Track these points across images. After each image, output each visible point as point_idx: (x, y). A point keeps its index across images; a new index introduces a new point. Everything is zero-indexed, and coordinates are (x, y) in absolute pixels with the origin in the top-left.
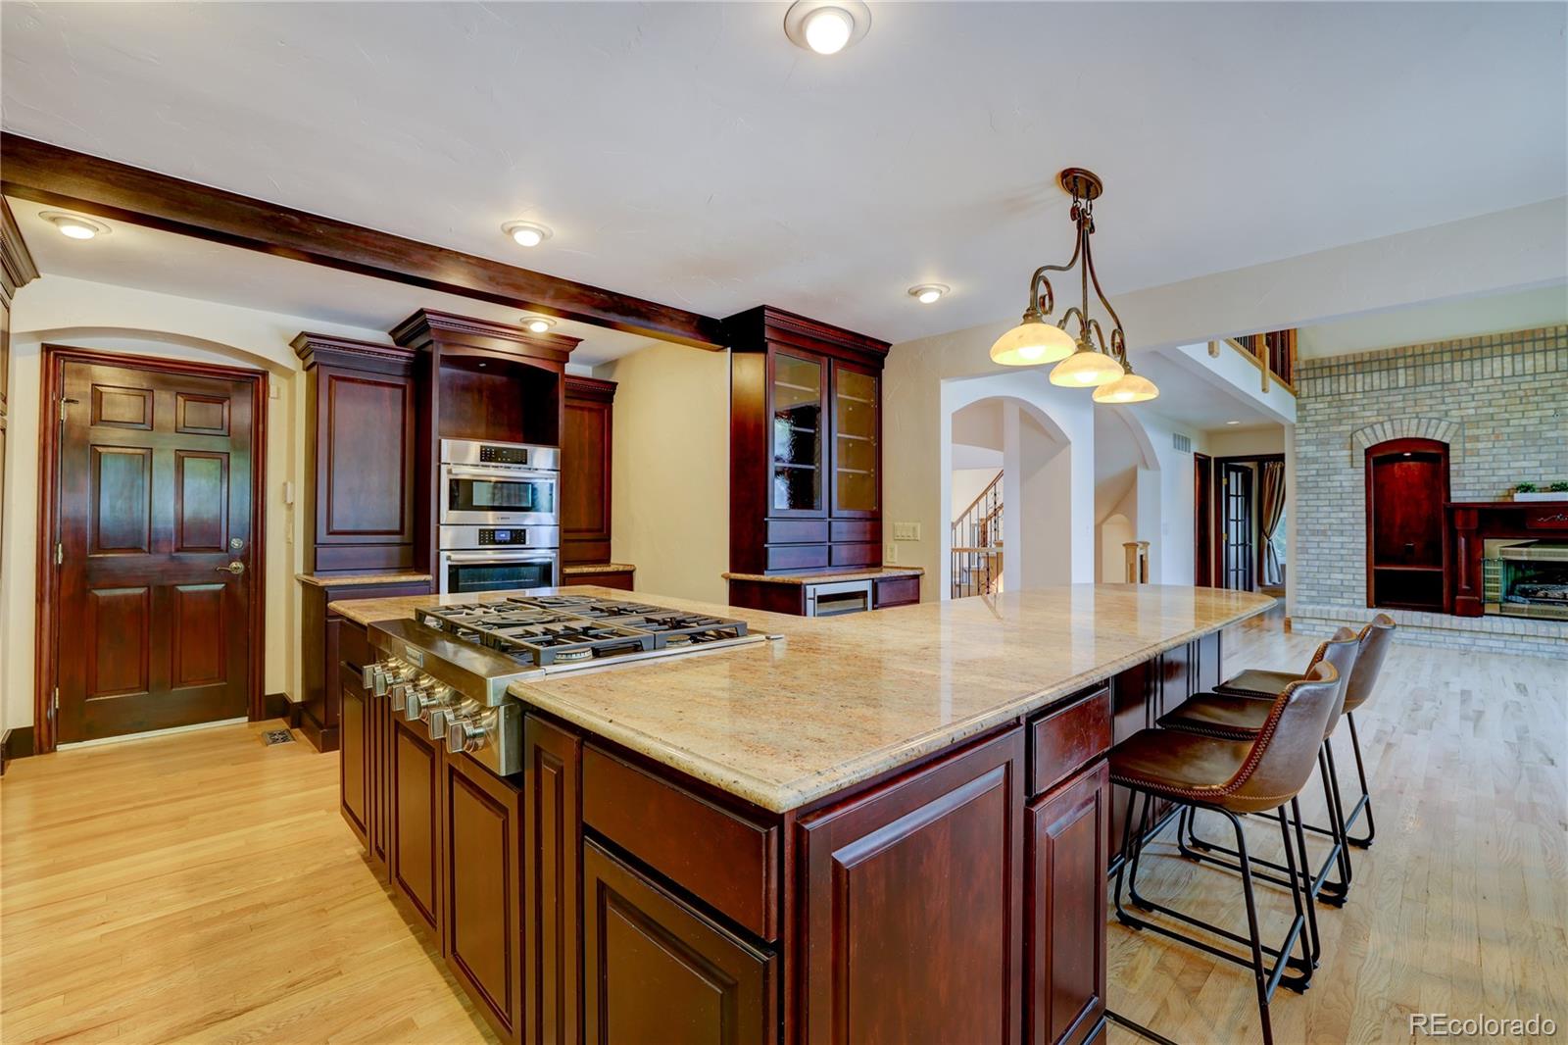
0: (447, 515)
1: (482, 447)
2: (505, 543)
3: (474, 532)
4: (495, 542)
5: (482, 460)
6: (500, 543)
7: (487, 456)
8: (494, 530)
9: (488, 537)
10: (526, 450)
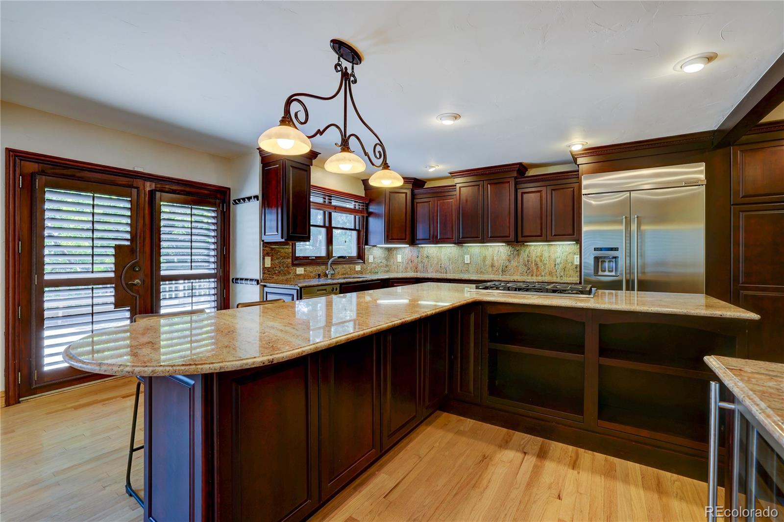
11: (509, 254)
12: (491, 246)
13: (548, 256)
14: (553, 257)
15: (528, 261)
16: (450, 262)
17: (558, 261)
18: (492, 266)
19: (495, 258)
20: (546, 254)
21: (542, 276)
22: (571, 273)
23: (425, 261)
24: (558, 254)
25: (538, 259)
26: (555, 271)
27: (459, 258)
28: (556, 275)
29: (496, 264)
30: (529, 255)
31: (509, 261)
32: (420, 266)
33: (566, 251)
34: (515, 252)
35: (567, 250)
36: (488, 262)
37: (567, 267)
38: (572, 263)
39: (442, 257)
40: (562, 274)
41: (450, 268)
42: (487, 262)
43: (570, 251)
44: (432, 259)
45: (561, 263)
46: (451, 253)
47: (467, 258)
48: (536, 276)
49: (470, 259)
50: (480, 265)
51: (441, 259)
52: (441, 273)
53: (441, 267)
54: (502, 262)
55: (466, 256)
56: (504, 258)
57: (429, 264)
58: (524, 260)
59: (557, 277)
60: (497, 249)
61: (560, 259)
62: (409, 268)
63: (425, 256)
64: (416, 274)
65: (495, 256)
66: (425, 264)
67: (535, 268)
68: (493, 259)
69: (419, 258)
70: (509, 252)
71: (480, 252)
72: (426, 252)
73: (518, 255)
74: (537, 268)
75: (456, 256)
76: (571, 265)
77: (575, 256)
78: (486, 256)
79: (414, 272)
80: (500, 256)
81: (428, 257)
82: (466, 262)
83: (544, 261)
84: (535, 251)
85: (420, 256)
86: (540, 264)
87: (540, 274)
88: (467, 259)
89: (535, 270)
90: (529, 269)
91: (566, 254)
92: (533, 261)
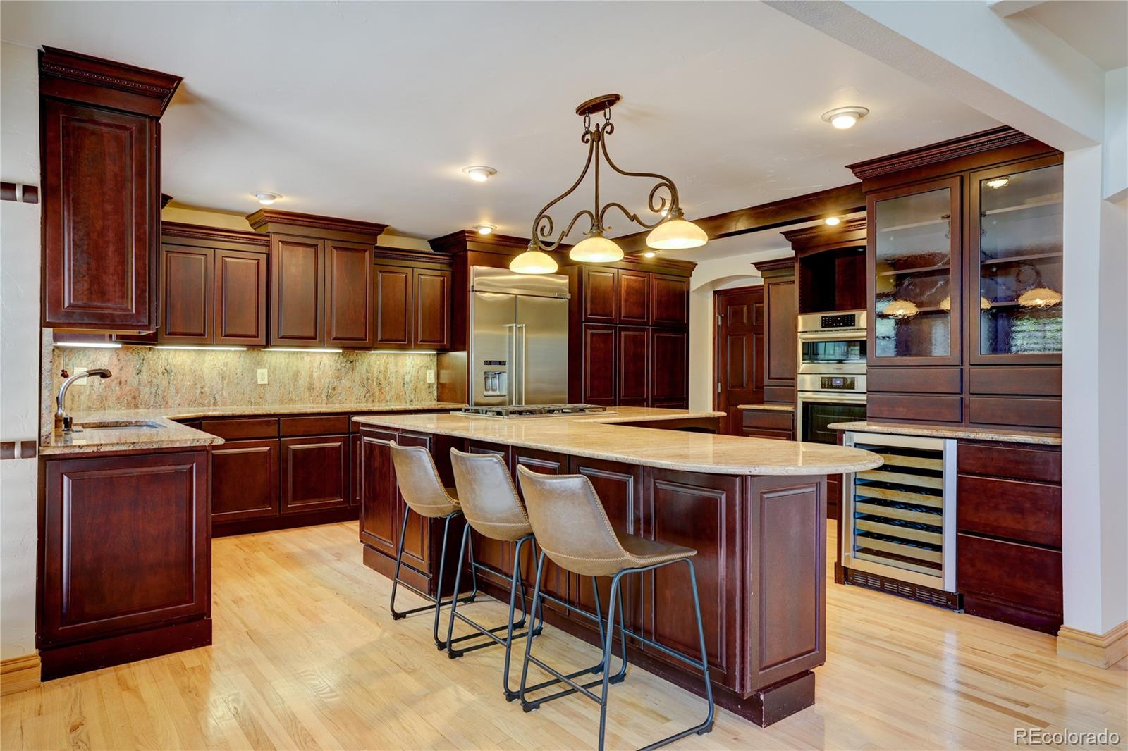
0: (803, 366)
1: (823, 317)
2: (839, 387)
3: (818, 379)
4: (832, 387)
5: (822, 327)
6: (836, 387)
7: (827, 323)
8: (832, 378)
9: (827, 384)
10: (854, 315)
11: (339, 367)
12: (308, 352)
13: (394, 371)
14: (401, 372)
15: (367, 379)
16: (225, 382)
17: (407, 378)
18: (311, 388)
19: (315, 375)
20: (392, 368)
21: (387, 402)
22: (424, 394)
23: (161, 381)
24: (407, 369)
25: (381, 376)
26: (404, 393)
27: (245, 374)
28: (405, 399)
29: (317, 385)
30: (369, 370)
31: (339, 378)
32: (146, 392)
33: (417, 365)
34: (348, 365)
35: (419, 362)
36: (303, 382)
37: (419, 386)
38: (424, 380)
39: (206, 371)
40: (412, 397)
41: (225, 394)
42: (300, 382)
43: (422, 364)
44: (180, 377)
45: (411, 381)
46: (226, 365)
47: (262, 374)
48: (379, 401)
49: (269, 376)
50: (287, 387)
51: (202, 378)
52: (203, 405)
53: (202, 393)
54: (327, 380)
55: (259, 371)
56: (330, 373)
57: (172, 388)
58: (362, 378)
59: (407, 402)
60: (318, 358)
61: (409, 376)
62: (112, 399)
63: (160, 370)
64: (133, 411)
65: (315, 370)
66: (161, 388)
67: (377, 390)
68: (311, 376)
69: (144, 376)
70: (339, 364)
71: (288, 364)
72: (162, 362)
73: (353, 370)
74: (380, 390)
75: (239, 371)
76: (424, 384)
77: (428, 371)
78: (298, 372)
79: (128, 406)
80: (324, 371)
81: (167, 372)
82: (260, 382)
83: (389, 378)
84: (378, 363)
85: (144, 369)
86: (384, 383)
87: (385, 398)
88: (262, 376)
89: (377, 394)
90: (368, 391)
91: (417, 368)
92: (375, 379)
